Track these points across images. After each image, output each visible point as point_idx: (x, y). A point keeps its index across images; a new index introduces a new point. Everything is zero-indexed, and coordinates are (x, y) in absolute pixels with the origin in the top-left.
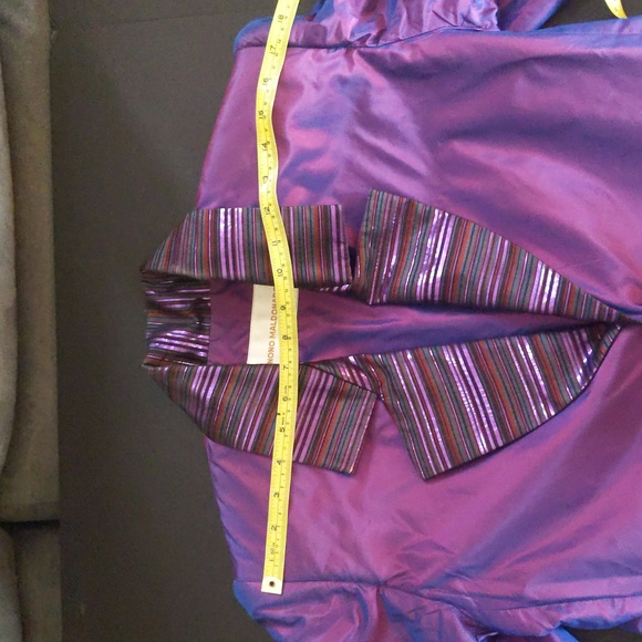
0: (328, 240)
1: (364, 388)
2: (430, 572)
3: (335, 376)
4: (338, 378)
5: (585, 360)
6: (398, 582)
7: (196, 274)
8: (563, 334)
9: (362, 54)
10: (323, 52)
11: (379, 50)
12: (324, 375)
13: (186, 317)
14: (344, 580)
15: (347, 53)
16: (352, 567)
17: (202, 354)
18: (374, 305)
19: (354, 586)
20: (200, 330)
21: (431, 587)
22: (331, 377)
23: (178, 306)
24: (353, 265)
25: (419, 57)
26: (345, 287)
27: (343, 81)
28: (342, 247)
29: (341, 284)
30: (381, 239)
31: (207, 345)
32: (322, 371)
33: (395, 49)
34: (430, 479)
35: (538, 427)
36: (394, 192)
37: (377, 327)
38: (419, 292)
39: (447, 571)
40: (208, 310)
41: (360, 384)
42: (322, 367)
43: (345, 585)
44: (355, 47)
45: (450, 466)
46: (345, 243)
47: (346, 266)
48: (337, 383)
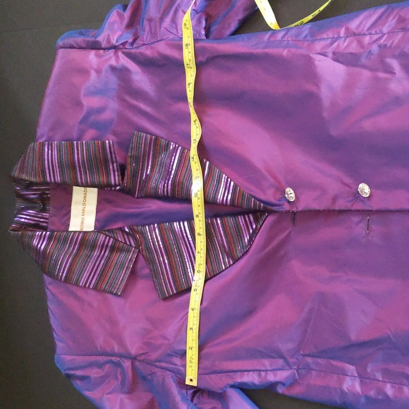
0: (106, 160)
1: (131, 245)
2: (160, 352)
3: (114, 238)
4: (116, 240)
5: (251, 231)
6: (143, 357)
7: (33, 179)
8: (239, 217)
9: (124, 53)
10: (101, 51)
11: (133, 51)
12: (108, 238)
13: (35, 203)
14: (112, 355)
15: (115, 52)
16: (116, 348)
17: (44, 224)
18: (138, 198)
19: (119, 359)
20: (44, 210)
21: (159, 361)
22: (112, 239)
23: (32, 196)
24: (123, 175)
25: (156, 55)
26: (118, 188)
27: (113, 69)
28: (115, 164)
29: (116, 186)
30: (140, 160)
31: (48, 219)
32: (107, 236)
33: (143, 50)
34: (165, 299)
35: (223, 270)
36: (147, 132)
37: (140, 210)
38: (160, 191)
39: (169, 352)
40: (49, 199)
41: (128, 243)
42: (107, 233)
43: (113, 358)
44: (120, 49)
45: (175, 292)
46: (116, 162)
47: (118, 175)
48: (115, 243)
